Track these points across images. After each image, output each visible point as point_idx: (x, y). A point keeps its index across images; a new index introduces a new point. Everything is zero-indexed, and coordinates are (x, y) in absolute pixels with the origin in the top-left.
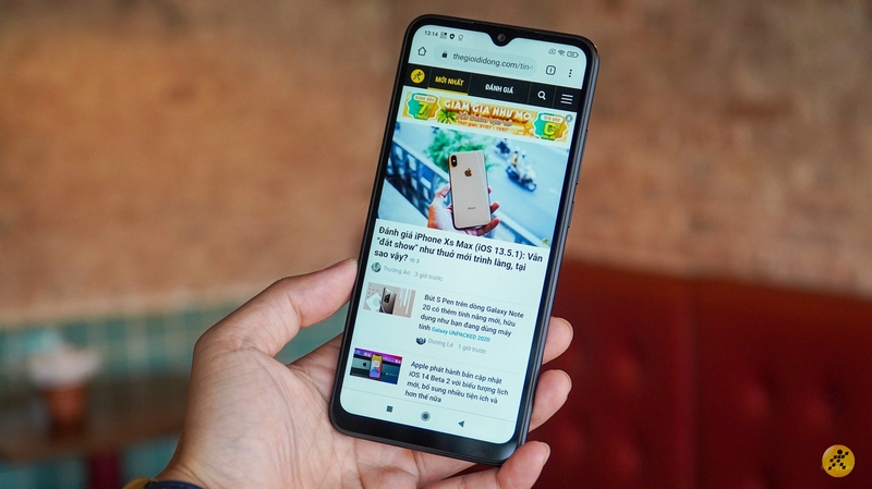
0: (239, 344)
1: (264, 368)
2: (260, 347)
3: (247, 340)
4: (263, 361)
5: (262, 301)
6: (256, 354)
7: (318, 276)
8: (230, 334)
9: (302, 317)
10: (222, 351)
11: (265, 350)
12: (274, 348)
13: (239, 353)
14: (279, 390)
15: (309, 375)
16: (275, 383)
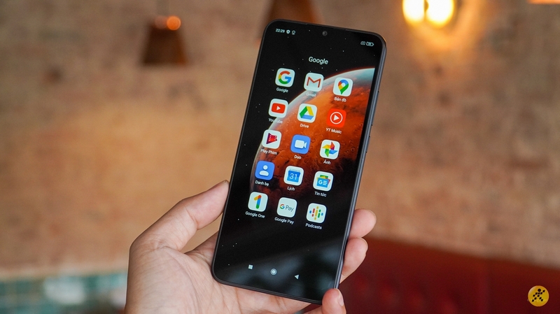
0: (156, 245)
1: (174, 259)
2: (171, 245)
3: (161, 242)
4: (173, 254)
5: (170, 216)
6: (167, 250)
7: (205, 195)
8: (150, 239)
9: (197, 222)
10: (146, 251)
11: (175, 247)
12: (180, 245)
13: (156, 252)
14: (185, 273)
15: (203, 255)
16: (182, 268)
